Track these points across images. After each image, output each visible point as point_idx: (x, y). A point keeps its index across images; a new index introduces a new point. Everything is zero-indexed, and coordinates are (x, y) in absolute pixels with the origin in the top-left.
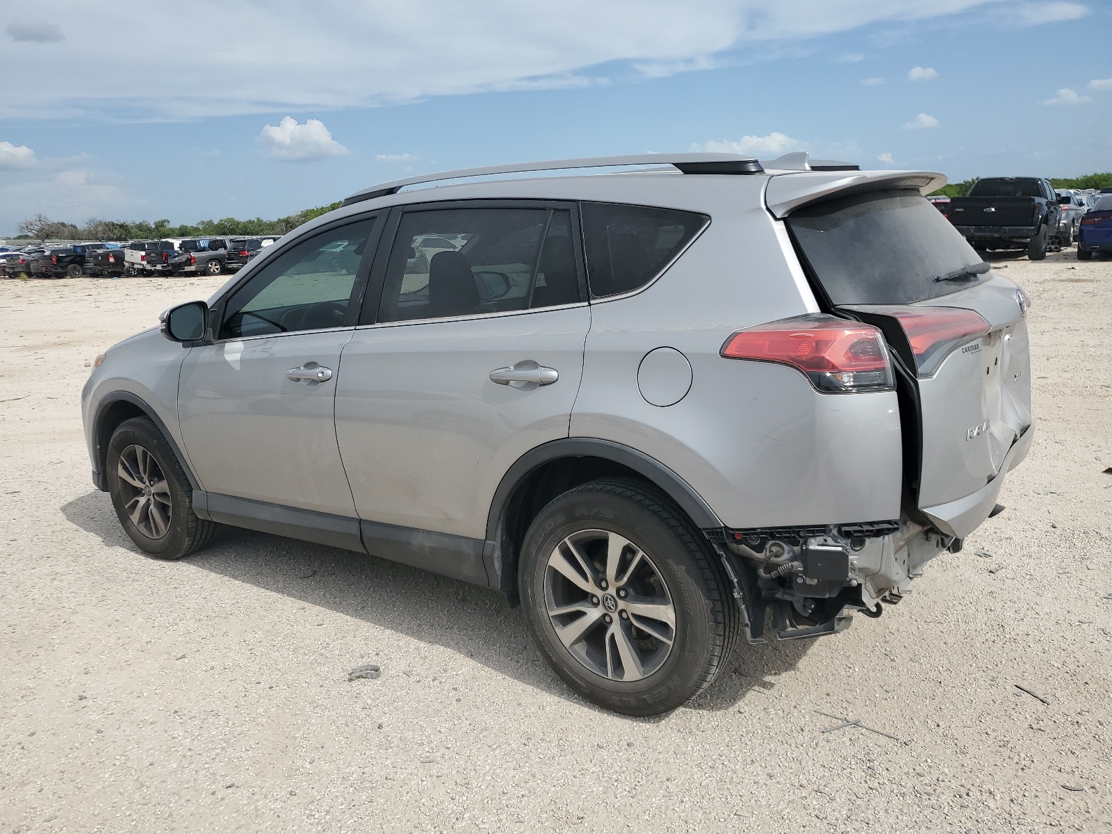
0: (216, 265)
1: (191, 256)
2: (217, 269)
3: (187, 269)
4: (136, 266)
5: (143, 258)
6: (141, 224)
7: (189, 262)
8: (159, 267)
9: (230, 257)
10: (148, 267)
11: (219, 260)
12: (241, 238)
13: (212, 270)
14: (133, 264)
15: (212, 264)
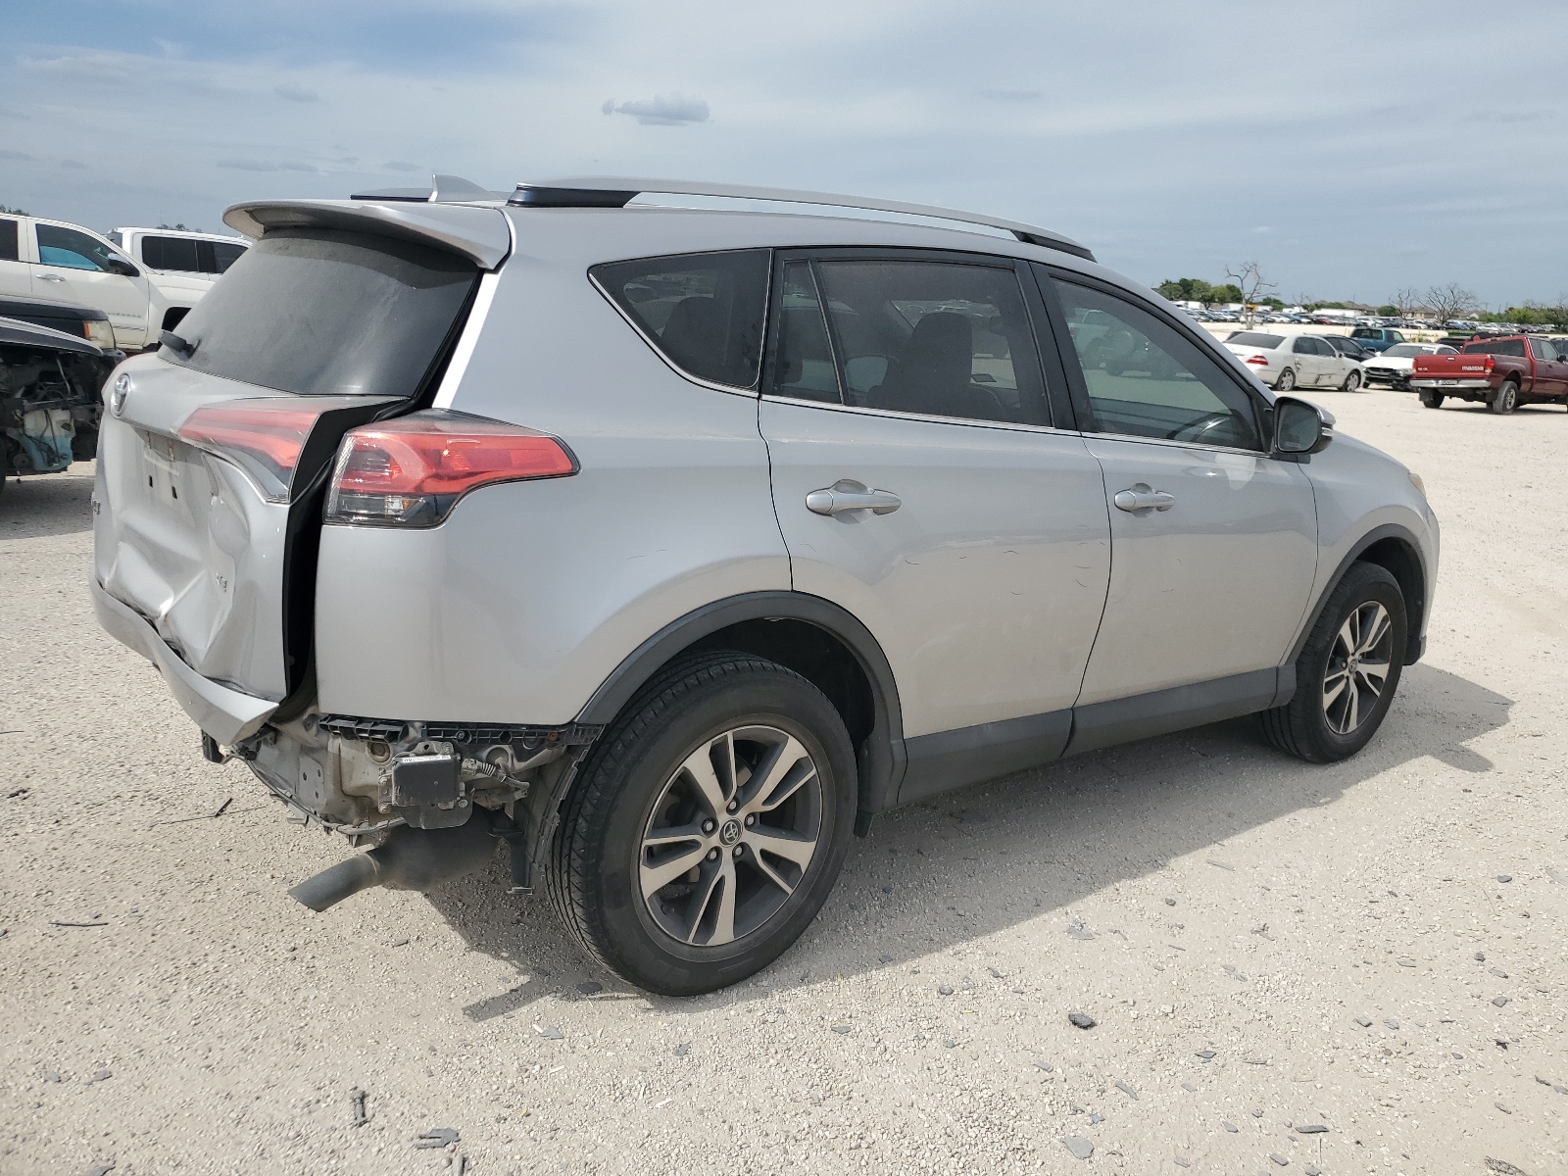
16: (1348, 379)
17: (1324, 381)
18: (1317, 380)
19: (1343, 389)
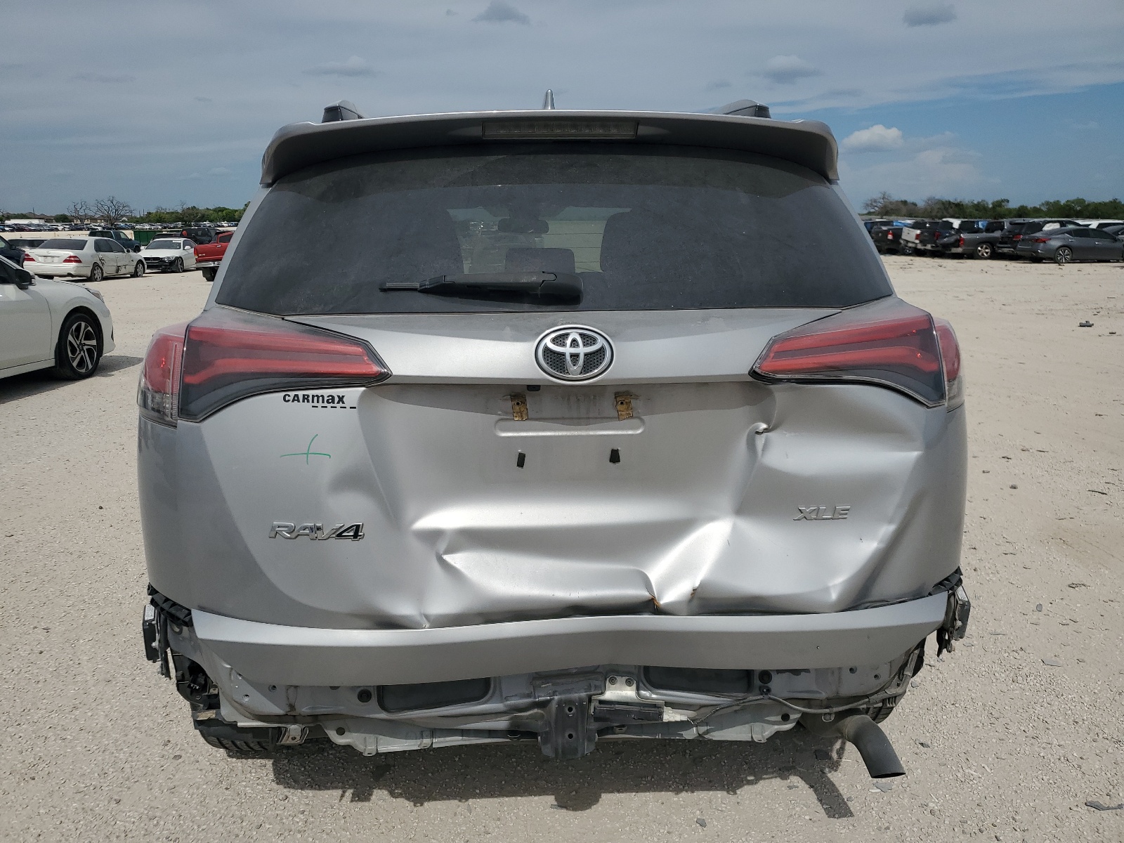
0: (986, 248)
1: (961, 237)
2: (987, 253)
3: (954, 250)
4: (910, 245)
5: (918, 237)
6: (979, 203)
7: (957, 243)
8: (929, 247)
9: (1004, 241)
10: (920, 246)
11: (991, 243)
12: (1020, 220)
13: (980, 254)
14: (907, 242)
15: (982, 248)
16: (136, 268)
17: (122, 271)
18: (117, 271)
19: (135, 275)
